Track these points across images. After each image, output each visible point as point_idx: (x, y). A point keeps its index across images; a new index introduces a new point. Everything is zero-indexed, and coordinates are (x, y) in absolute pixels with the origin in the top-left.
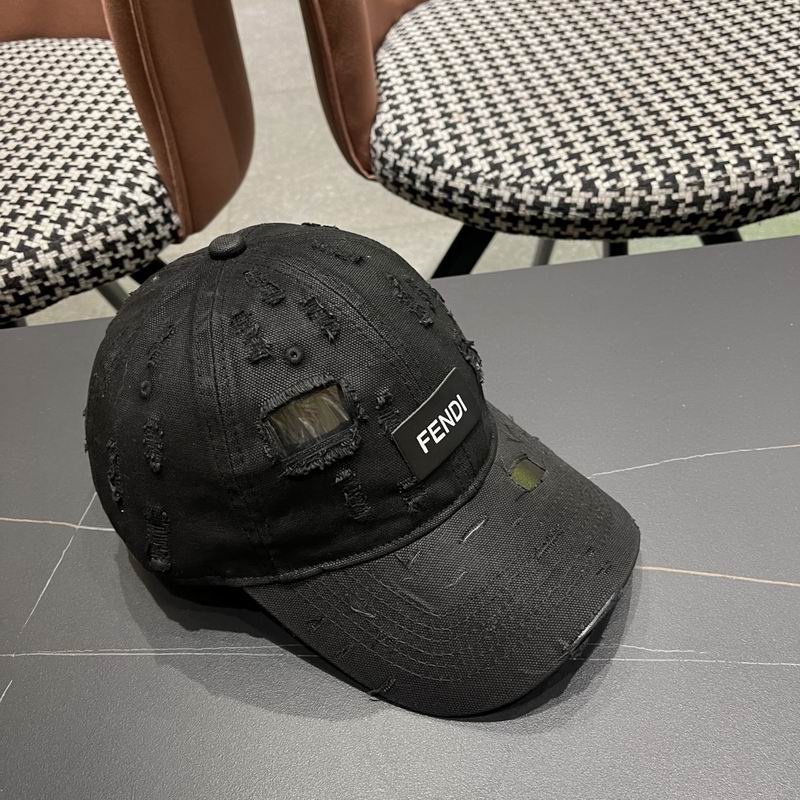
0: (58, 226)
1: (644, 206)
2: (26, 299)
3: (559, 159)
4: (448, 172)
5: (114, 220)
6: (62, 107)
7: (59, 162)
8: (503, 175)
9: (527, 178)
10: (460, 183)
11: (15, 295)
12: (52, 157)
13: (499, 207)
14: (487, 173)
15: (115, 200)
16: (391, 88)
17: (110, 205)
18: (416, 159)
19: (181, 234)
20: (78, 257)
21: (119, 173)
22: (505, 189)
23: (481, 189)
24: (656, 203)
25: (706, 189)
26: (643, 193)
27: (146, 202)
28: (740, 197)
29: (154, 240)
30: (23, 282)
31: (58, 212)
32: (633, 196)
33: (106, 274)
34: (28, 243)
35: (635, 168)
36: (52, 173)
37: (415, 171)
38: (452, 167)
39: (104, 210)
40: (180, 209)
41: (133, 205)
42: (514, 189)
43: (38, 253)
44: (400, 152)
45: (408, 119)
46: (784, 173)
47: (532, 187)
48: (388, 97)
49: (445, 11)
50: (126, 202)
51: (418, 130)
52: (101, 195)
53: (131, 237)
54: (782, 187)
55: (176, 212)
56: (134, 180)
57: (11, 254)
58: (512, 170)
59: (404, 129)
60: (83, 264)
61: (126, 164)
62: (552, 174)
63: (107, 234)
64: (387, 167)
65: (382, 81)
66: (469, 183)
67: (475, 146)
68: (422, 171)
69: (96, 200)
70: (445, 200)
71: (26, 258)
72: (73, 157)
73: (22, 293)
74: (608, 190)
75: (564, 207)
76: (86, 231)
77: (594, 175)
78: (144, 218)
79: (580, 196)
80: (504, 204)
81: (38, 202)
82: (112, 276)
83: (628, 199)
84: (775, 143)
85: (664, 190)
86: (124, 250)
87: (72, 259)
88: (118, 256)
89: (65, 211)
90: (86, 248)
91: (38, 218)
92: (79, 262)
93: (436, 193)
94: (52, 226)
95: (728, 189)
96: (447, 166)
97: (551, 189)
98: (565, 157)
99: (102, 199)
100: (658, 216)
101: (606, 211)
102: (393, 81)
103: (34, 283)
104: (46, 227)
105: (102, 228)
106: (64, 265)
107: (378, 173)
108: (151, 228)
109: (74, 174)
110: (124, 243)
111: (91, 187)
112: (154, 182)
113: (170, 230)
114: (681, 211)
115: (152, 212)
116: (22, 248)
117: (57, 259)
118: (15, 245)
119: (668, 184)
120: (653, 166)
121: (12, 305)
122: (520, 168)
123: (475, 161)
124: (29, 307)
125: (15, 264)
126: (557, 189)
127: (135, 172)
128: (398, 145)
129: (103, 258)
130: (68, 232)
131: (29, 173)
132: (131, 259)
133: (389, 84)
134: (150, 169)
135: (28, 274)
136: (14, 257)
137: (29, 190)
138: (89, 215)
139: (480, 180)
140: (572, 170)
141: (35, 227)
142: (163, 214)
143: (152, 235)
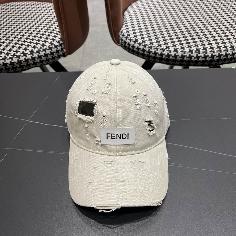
0: (33, 48)
1: (190, 57)
2: (22, 67)
3: (169, 43)
4: (138, 44)
5: (48, 48)
6: (38, 19)
7: (35, 32)
8: (153, 46)
9: (159, 47)
10: (141, 47)
11: (20, 65)
12: (34, 31)
13: (151, 54)
14: (149, 45)
15: (49, 43)
16: (126, 21)
17: (47, 44)
18: (131, 40)
19: (65, 54)
20: (37, 57)
21: (51, 36)
22: (153, 49)
23: (147, 49)
24: (193, 56)
25: (208, 54)
26: (190, 53)
27: (57, 45)
28: (217, 57)
29: (58, 55)
30: (22, 62)
31: (34, 45)
32: (187, 54)
33: (44, 63)
34: (25, 52)
35: (189, 46)
36: (33, 35)
37: (130, 43)
38: (140, 43)
39: (46, 45)
40: (66, 48)
41: (53, 45)
42: (156, 50)
43: (27, 55)
44: (126, 38)
45: (130, 29)
46: (230, 51)
47: (160, 49)
48: (125, 23)
49: (144, 3)
50: (52, 44)
51: (132, 32)
52: (45, 41)
53: (52, 53)
54: (229, 55)
55: (65, 48)
56: (55, 38)
57: (20, 54)
58: (156, 45)
59: (128, 32)
60: (38, 59)
61: (53, 34)
62: (166, 46)
63: (46, 52)
64: (123, 42)
65: (124, 19)
66: (144, 47)
67: (147, 38)
68: (132, 43)
69: (44, 43)
70: (137, 51)
71: (24, 56)
72: (39, 31)
73: (22, 65)
74: (181, 52)
75: (168, 55)
76: (40, 50)
77: (177, 48)
78: (56, 49)
79: (173, 53)
80: (153, 54)
81: (29, 42)
82: (46, 63)
83: (186, 55)
84: (228, 43)
85: (196, 53)
86: (50, 57)
87: (36, 57)
88: (48, 58)
89: (35, 45)
90: (40, 55)
91: (28, 46)
92: (37, 58)
93: (135, 49)
94: (32, 48)
95: (214, 54)
96: (138, 42)
97: (166, 50)
98: (170, 42)
99: (45, 43)
100: (194, 60)
101: (180, 57)
102: (127, 19)
103: (25, 62)
104: (30, 48)
105: (44, 50)
106: (33, 59)
107: (120, 43)
108: (57, 51)
109: (39, 36)
110: (50, 55)
111: (43, 39)
112: (60, 40)
113: (63, 53)
114: (200, 59)
115: (58, 47)
116: (23, 53)
117: (32, 57)
118: (21, 52)
119: (197, 51)
120: (194, 46)
121: (19, 68)
122: (158, 44)
123: (146, 41)
124: (23, 69)
125: (21, 57)
126: (167, 50)
127: (55, 36)
128: (126, 36)
129: (44, 58)
130: (35, 50)
131: (27, 34)
132: (51, 59)
133: (126, 20)
134: (59, 36)
135: (24, 60)
136: (21, 55)
137: (27, 39)
138: (42, 46)
139: (147, 47)
140: (172, 46)
141: (27, 48)
142: (61, 48)
143: (57, 54)
